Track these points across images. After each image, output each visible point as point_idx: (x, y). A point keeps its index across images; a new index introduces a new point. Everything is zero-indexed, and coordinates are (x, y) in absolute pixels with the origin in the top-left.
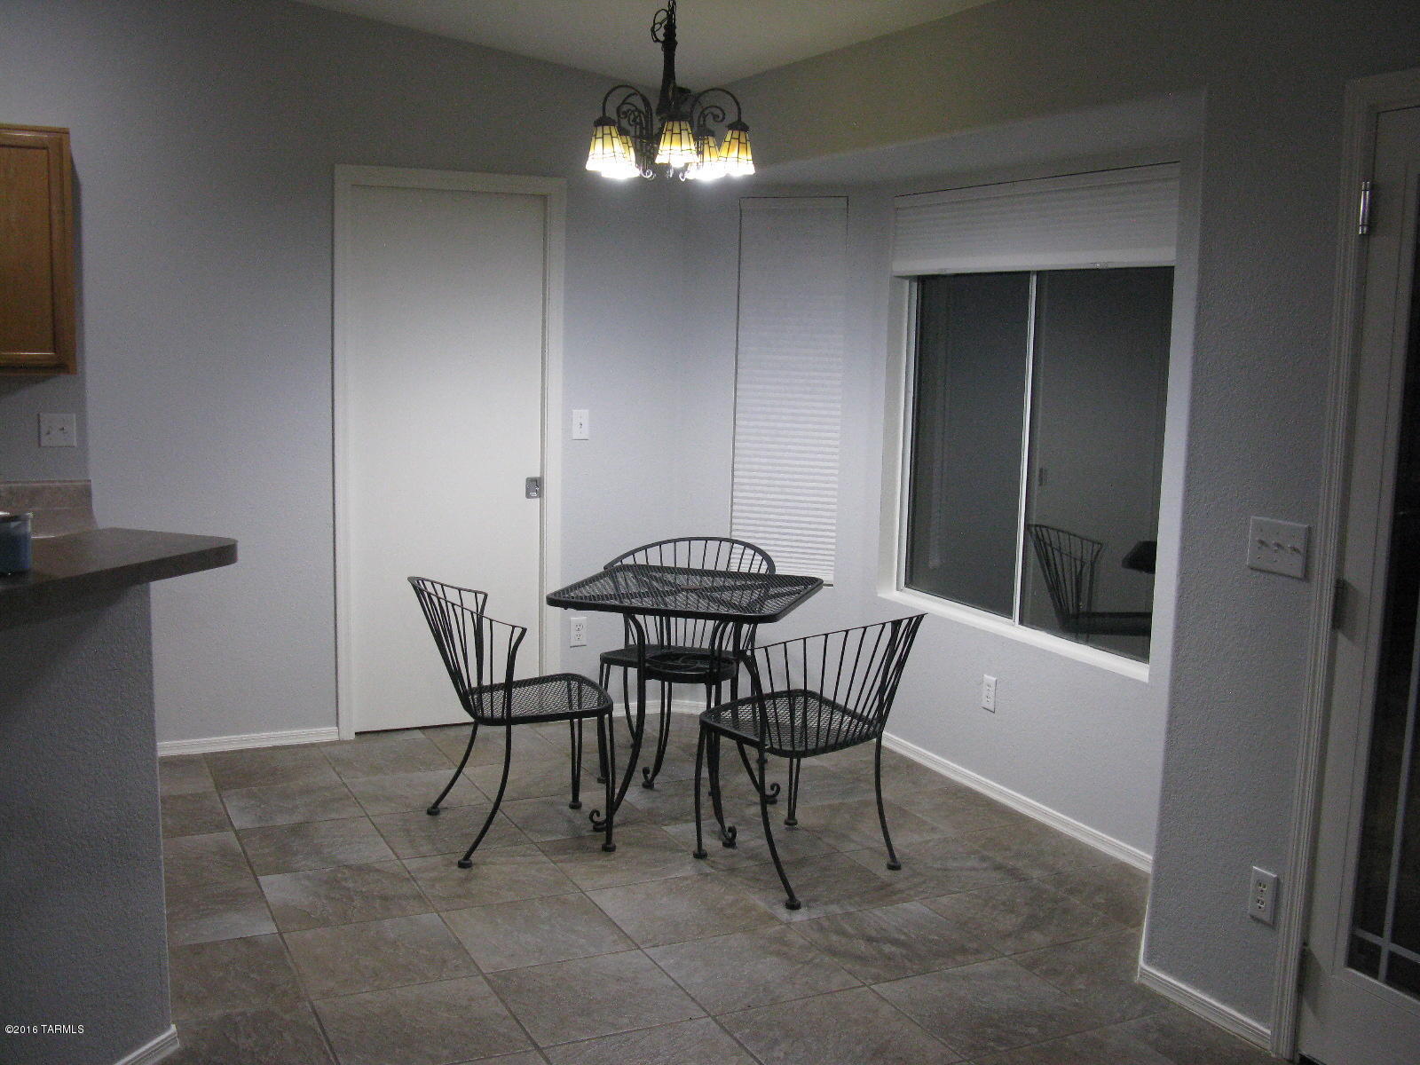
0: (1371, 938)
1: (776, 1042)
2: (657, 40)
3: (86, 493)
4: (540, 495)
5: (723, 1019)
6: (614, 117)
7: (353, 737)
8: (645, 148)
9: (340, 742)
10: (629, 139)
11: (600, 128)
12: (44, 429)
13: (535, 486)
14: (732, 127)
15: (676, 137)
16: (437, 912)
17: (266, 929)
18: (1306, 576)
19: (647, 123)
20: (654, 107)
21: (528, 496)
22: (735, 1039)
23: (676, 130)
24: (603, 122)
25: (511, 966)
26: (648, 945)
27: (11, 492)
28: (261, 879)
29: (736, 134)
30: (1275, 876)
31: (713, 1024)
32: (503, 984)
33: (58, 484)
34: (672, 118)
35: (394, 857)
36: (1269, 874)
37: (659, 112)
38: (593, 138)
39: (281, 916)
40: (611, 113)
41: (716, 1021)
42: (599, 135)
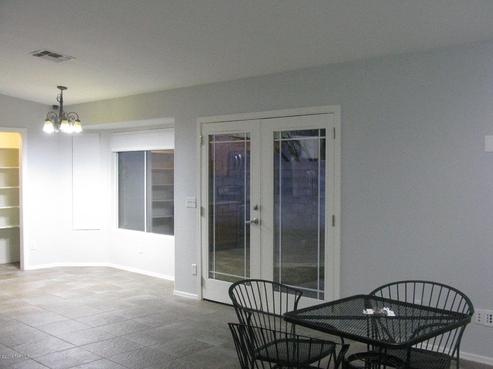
0: (211, 272)
2: (58, 101)
8: (57, 124)
11: (47, 121)
14: (76, 121)
18: (196, 207)
20: (58, 117)
23: (65, 122)
24: (47, 120)
29: (78, 122)
30: (196, 265)
36: (195, 265)
37: (59, 117)
40: (49, 118)
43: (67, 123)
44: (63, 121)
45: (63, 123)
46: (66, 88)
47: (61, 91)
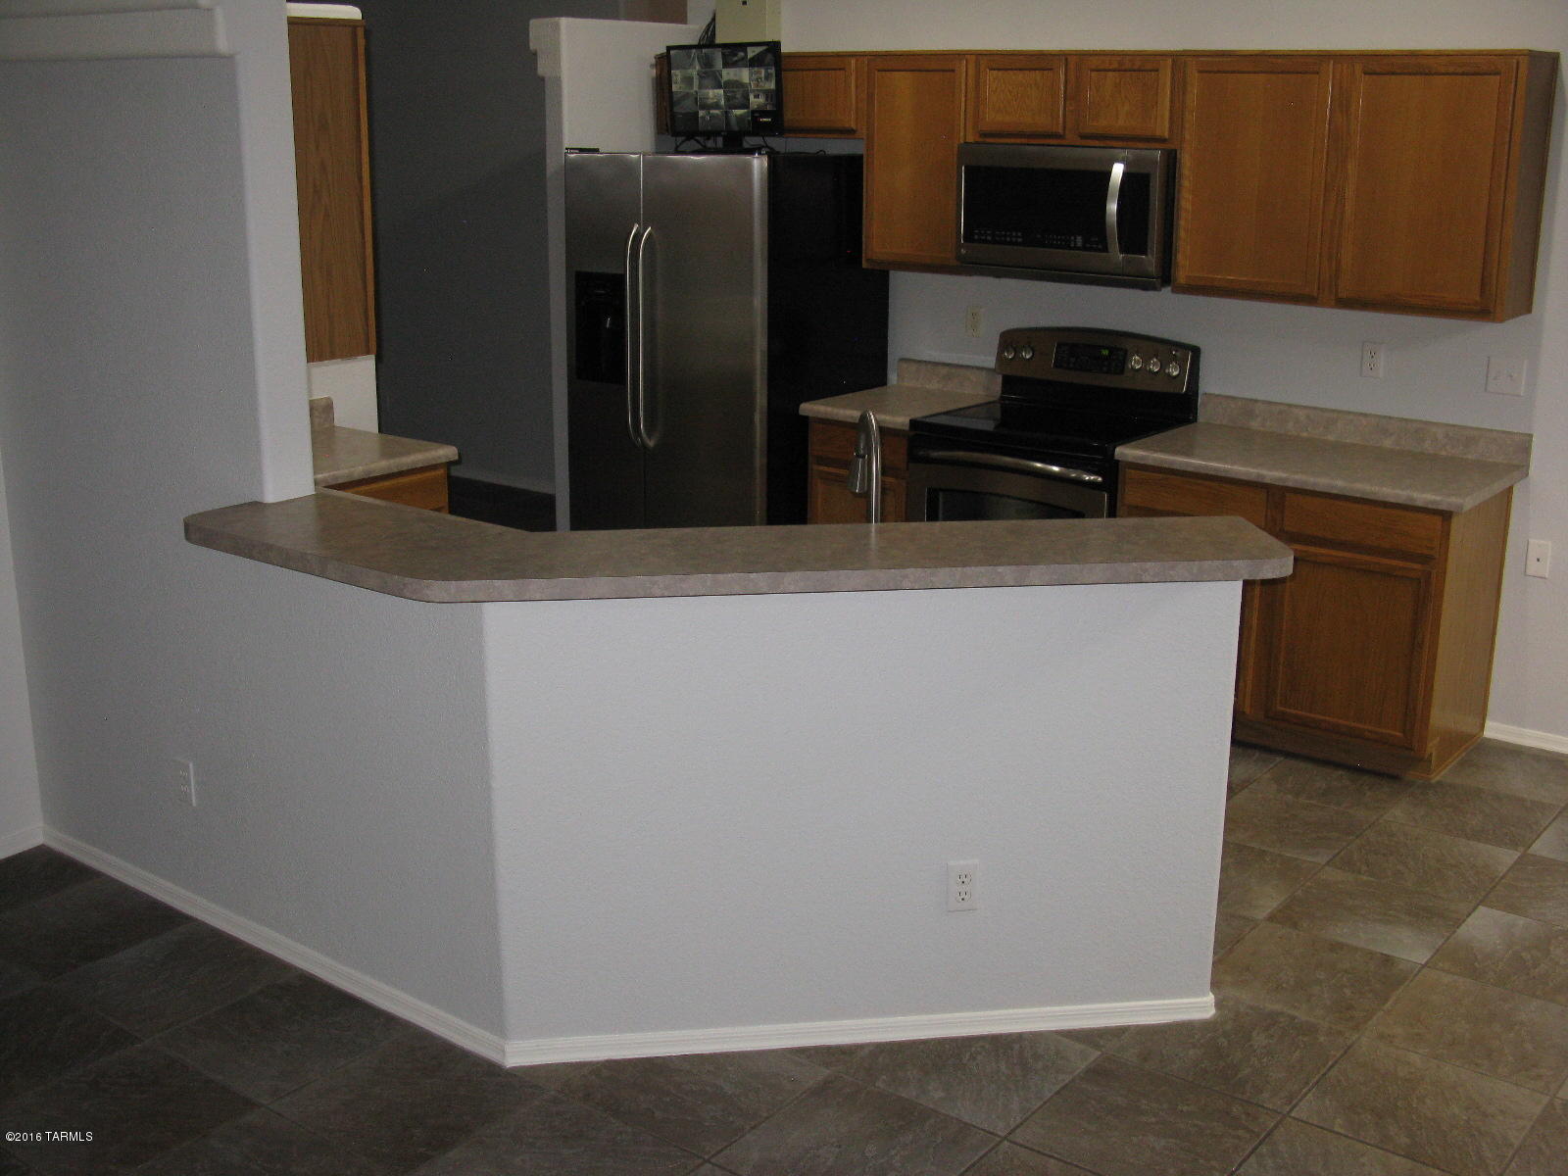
3: (1523, 448)
12: (1493, 373)
28: (1480, 909)
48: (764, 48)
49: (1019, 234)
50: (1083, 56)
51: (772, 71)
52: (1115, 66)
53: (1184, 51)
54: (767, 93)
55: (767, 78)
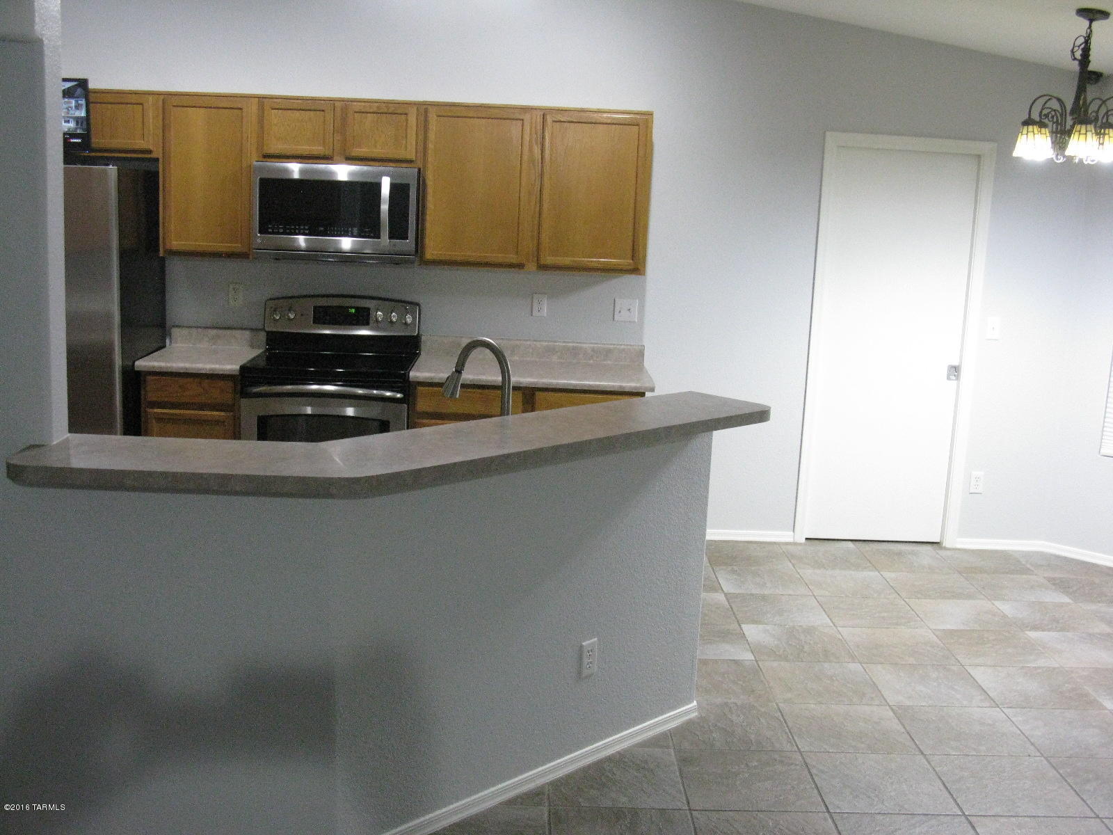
1: (1088, 781)
2: (1075, 59)
3: (641, 354)
4: (958, 378)
5: (1052, 760)
6: (1037, 119)
7: (804, 541)
8: (1061, 136)
9: (795, 544)
10: (1047, 132)
11: (1026, 127)
12: (617, 309)
13: (955, 371)
15: (1082, 137)
16: (861, 663)
17: (748, 656)
19: (1062, 120)
20: (1068, 111)
21: (948, 378)
22: (1059, 773)
23: (1083, 131)
24: (1029, 122)
25: (908, 703)
26: (1005, 706)
27: (593, 350)
28: (743, 626)
31: (1045, 762)
32: (901, 713)
33: (623, 347)
34: (1081, 123)
35: (832, 624)
37: (1072, 112)
38: (1020, 134)
39: (756, 649)
40: (1035, 116)
41: (1048, 761)
42: (1025, 132)
43: (1089, 134)
44: (1078, 127)
45: (1077, 134)
46: (1104, 14)
47: (1087, 23)
48: (76, 83)
49: (307, 228)
50: (347, 103)
51: (83, 102)
52: (375, 109)
53: (423, 102)
54: (78, 120)
55: (78, 107)
